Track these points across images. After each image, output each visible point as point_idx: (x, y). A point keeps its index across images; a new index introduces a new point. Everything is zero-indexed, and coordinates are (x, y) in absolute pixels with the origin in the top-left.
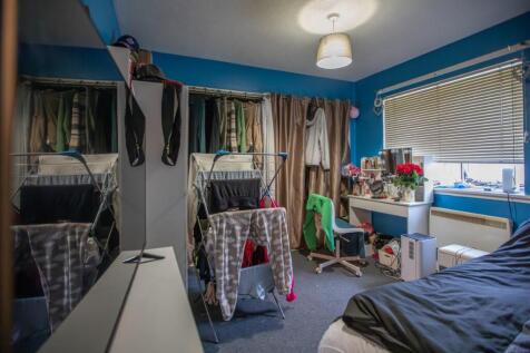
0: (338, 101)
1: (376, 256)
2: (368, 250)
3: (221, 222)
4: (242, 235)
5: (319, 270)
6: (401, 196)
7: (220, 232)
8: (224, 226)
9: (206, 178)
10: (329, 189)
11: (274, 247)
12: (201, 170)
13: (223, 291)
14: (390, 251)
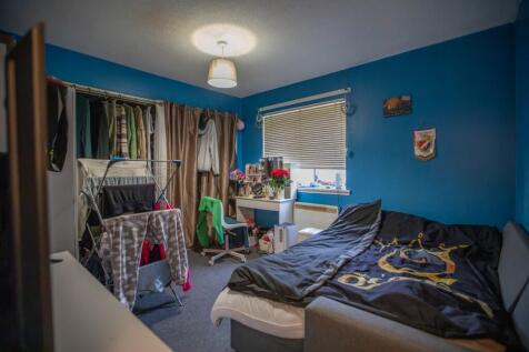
0: (227, 114)
1: (257, 245)
2: (251, 241)
3: (117, 225)
4: (140, 236)
5: (211, 262)
6: (275, 194)
7: (117, 235)
8: (121, 228)
9: (96, 184)
10: (219, 192)
11: (170, 244)
12: (90, 176)
13: (121, 290)
14: (267, 239)
